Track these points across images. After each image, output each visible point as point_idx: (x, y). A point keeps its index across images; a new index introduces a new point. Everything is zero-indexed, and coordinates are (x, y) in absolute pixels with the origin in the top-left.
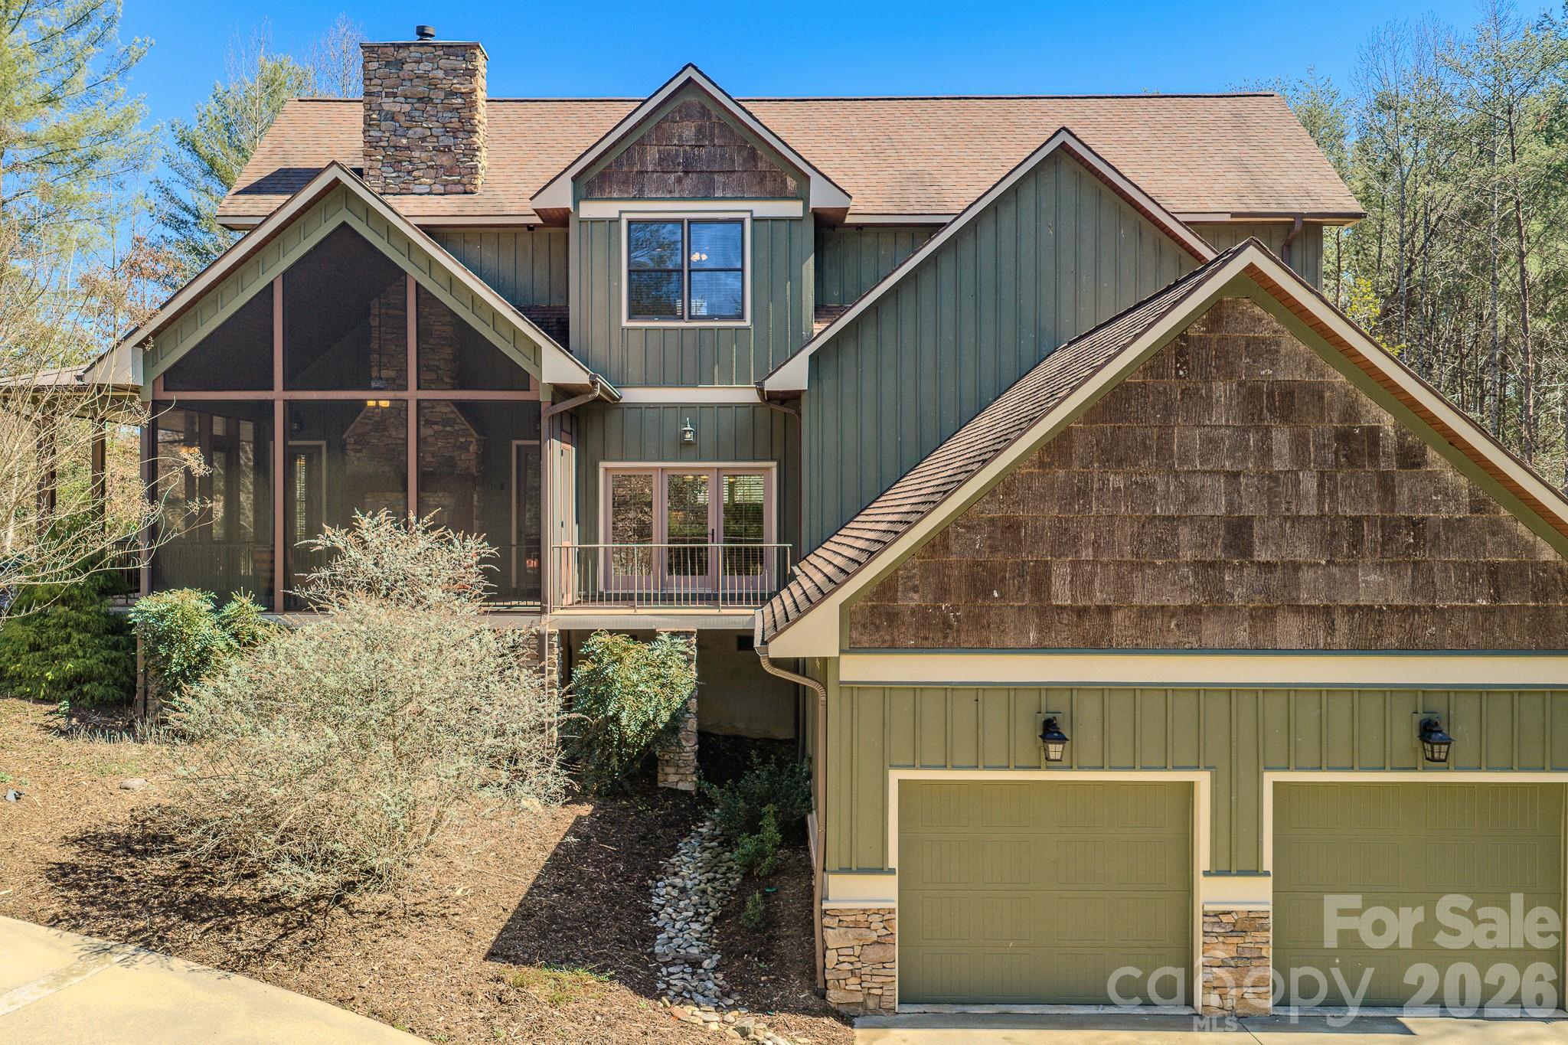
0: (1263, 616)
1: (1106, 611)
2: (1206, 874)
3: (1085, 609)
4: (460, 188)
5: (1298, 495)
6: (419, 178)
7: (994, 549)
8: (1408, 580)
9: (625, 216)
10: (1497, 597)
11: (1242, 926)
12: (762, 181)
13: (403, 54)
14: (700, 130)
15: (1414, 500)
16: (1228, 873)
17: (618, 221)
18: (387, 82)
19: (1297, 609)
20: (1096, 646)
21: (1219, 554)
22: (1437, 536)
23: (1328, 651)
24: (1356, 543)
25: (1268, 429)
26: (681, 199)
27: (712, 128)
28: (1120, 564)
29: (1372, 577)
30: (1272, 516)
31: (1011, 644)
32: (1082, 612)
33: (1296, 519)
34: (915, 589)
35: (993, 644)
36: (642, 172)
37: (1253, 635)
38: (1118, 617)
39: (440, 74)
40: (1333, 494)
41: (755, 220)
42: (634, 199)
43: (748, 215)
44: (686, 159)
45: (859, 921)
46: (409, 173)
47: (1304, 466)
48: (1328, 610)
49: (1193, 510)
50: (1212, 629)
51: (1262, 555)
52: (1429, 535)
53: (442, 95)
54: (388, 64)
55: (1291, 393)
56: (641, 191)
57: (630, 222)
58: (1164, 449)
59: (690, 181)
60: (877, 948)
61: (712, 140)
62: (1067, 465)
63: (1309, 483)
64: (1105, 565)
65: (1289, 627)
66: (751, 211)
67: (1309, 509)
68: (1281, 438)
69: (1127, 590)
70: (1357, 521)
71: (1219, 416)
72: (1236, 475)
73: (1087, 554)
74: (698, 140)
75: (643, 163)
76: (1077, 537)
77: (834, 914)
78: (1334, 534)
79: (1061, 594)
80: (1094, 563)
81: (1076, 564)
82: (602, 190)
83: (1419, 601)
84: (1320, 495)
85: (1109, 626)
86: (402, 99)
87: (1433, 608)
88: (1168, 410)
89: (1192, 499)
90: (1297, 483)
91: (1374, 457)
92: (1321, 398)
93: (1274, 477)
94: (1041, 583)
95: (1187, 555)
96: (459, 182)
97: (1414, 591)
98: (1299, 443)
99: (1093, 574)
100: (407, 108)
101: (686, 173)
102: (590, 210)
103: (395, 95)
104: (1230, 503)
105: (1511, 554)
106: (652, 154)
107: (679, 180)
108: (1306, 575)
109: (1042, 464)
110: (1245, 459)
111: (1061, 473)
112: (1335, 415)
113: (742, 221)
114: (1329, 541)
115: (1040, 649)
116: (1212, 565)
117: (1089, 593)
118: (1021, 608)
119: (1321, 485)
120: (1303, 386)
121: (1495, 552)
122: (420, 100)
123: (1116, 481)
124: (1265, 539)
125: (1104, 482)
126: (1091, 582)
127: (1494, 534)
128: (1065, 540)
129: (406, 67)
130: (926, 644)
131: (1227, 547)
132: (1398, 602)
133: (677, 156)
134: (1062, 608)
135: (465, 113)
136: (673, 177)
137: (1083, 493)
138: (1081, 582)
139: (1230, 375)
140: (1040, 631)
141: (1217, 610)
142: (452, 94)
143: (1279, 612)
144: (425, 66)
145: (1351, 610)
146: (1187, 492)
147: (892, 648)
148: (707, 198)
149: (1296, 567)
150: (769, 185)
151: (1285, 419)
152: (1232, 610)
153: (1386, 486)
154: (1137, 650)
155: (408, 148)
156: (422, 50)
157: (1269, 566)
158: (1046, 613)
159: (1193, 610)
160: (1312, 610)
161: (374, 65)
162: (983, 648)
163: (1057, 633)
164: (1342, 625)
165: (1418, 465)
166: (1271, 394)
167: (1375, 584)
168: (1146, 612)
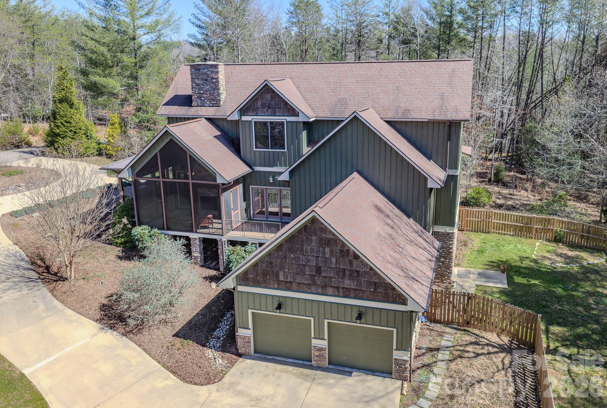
0: (324, 287)
1: (291, 282)
2: (313, 338)
3: (287, 282)
4: (217, 105)
5: (331, 263)
6: (206, 102)
7: (267, 267)
8: (356, 283)
9: (253, 120)
10: (375, 289)
11: (321, 349)
12: (289, 111)
13: (200, 67)
14: (272, 96)
15: (357, 266)
16: (317, 339)
17: (251, 121)
18: (196, 75)
19: (332, 287)
20: (289, 289)
21: (314, 273)
22: (362, 274)
23: (338, 296)
24: (344, 274)
25: (325, 248)
26: (268, 116)
27: (275, 96)
28: (294, 273)
29: (348, 282)
30: (325, 267)
31: (272, 287)
32: (286, 282)
33: (331, 268)
34: (252, 274)
35: (268, 286)
36: (257, 108)
37: (322, 291)
38: (293, 284)
39: (209, 73)
40: (339, 263)
41: (287, 122)
42: (256, 115)
43: (285, 121)
44: (268, 104)
45: (244, 338)
46: (204, 100)
47: (332, 256)
48: (338, 288)
49: (308, 264)
50: (313, 289)
51: (324, 275)
52: (360, 274)
53: (210, 79)
54: (196, 70)
55: (330, 240)
56: (257, 113)
57: (255, 122)
58: (302, 250)
59: (270, 111)
60: (248, 343)
61: (275, 99)
62: (282, 251)
63: (334, 260)
64: (290, 273)
65: (330, 290)
67: (334, 266)
68: (327, 250)
69: (295, 279)
70: (344, 270)
71: (314, 244)
72: (318, 257)
73: (287, 271)
74: (271, 99)
75: (257, 106)
76: (284, 267)
77: (239, 336)
78: (339, 272)
79: (282, 278)
81: (284, 272)
82: (247, 113)
83: (358, 288)
84: (336, 263)
85: (292, 286)
86: (200, 80)
87: (361, 290)
88: (303, 242)
89: (308, 261)
90: (331, 260)
91: (348, 256)
92: (336, 242)
93: (326, 258)
94: (277, 276)
95: (308, 273)
96: (216, 103)
97: (357, 286)
98: (332, 252)
99: (288, 275)
100: (202, 82)
101: (269, 108)
102: (244, 118)
103: (199, 79)
104: (316, 263)
105: (379, 280)
106: (260, 103)
107: (267, 110)
108: (333, 280)
109: (277, 251)
110: (319, 254)
111: (281, 253)
112: (339, 246)
114: (337, 274)
115: (277, 289)
116: (313, 275)
117: (287, 278)
118: (273, 280)
119: (336, 261)
120: (332, 239)
121: (375, 280)
122: (205, 80)
123: (292, 256)
124: (324, 271)
125: (290, 256)
126: (288, 276)
127: (375, 276)
128: (282, 268)
129: (201, 71)
130: (255, 285)
131: (315, 272)
132: (353, 288)
133: (266, 103)
134: (282, 281)
135: (216, 84)
136: (265, 109)
137: (285, 257)
138: (286, 276)
139: (316, 235)
140: (278, 285)
141: (314, 285)
142: (213, 78)
143: (328, 287)
144: (206, 70)
145: (343, 288)
146: (307, 260)
147: (248, 285)
148: (275, 115)
149: (331, 278)
150: (291, 112)
151: (328, 246)
152: (318, 285)
153: (351, 263)
154: (297, 291)
155: (203, 94)
156: (204, 66)
157: (325, 277)
158: (279, 281)
159: (309, 285)
160: (335, 287)
161: (193, 70)
162: (266, 287)
163: (281, 286)
164: (341, 291)
165: (358, 259)
166: (325, 240)
167: (347, 283)
168: (299, 284)
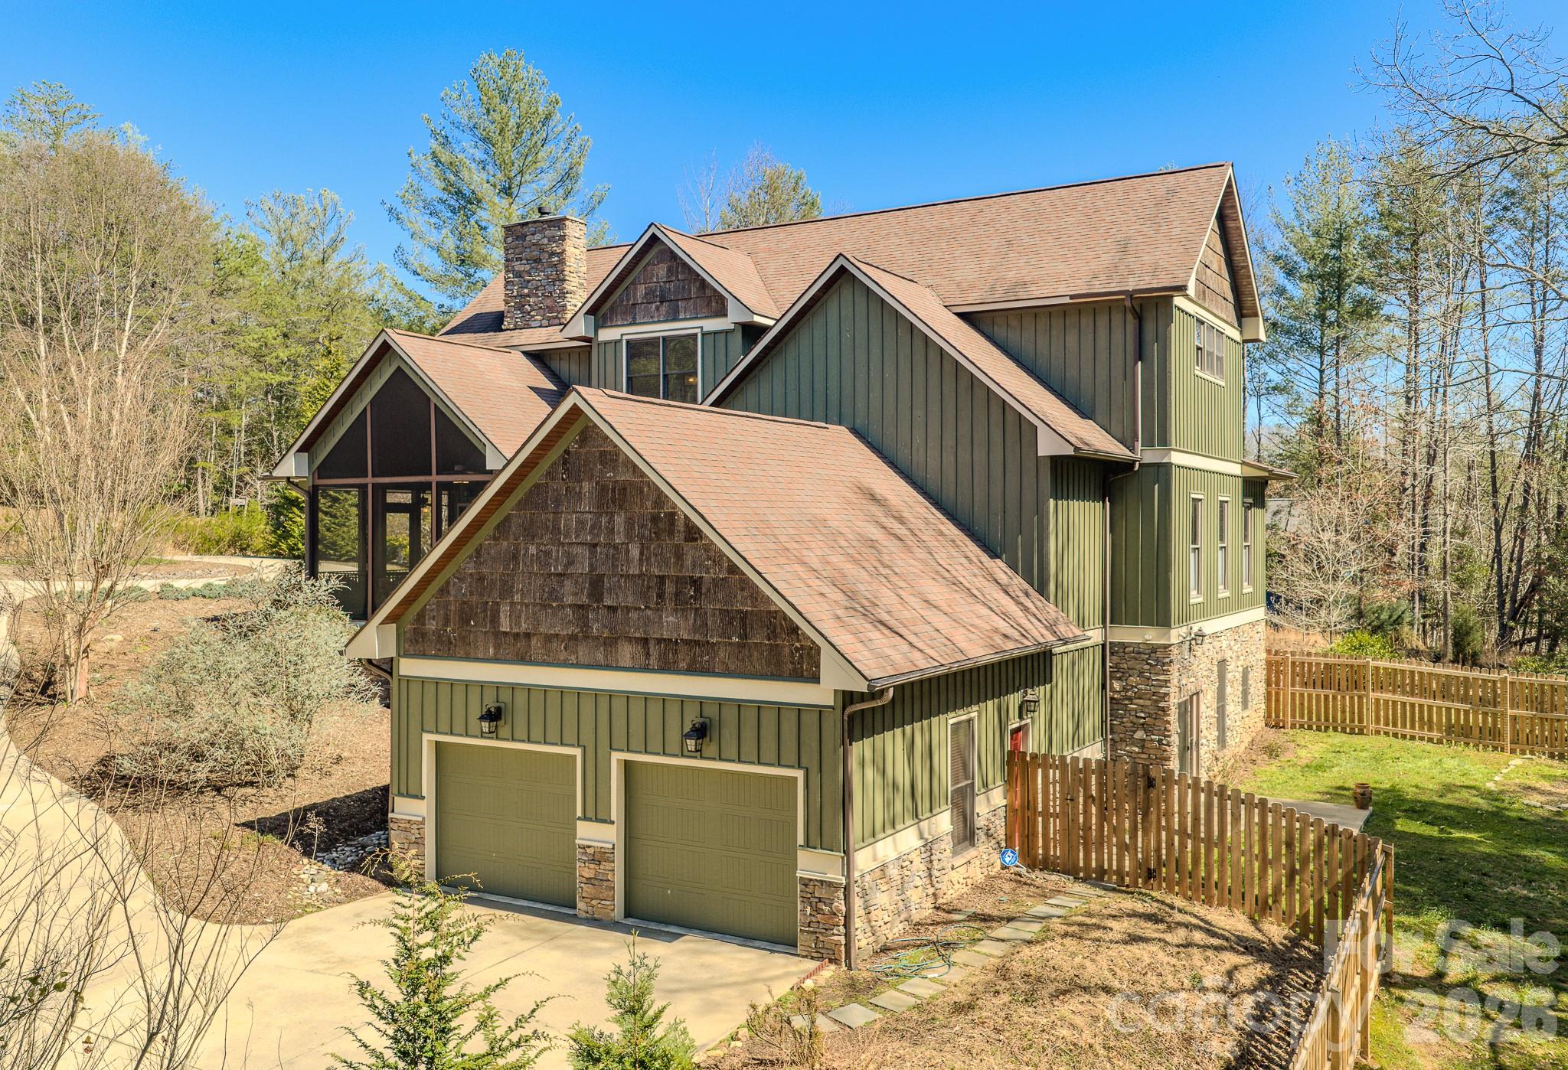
0: (611, 643)
1: (528, 636)
2: (579, 818)
4: (557, 321)
5: (628, 560)
6: (533, 316)
7: (471, 593)
8: (692, 621)
9: (625, 338)
10: (744, 636)
11: (599, 857)
12: (709, 304)
13: (526, 229)
14: (669, 270)
15: (694, 565)
16: (590, 820)
17: (620, 341)
18: (516, 250)
19: (630, 639)
20: (523, 659)
21: (585, 600)
22: (709, 590)
23: (646, 669)
24: (661, 595)
25: (612, 514)
26: (659, 322)
27: (677, 268)
28: (534, 605)
29: (671, 619)
30: (614, 574)
31: (480, 656)
32: (517, 635)
33: (627, 576)
34: (434, 618)
35: (472, 655)
36: (634, 305)
37: (606, 657)
38: (534, 641)
39: (545, 241)
40: (648, 559)
41: (703, 334)
42: (630, 324)
43: (699, 330)
44: (661, 291)
45: (407, 827)
46: (529, 313)
47: (632, 539)
48: (645, 641)
49: (571, 570)
50: (583, 651)
51: (608, 602)
52: (704, 590)
53: (547, 255)
54: (518, 238)
55: (625, 489)
56: (634, 318)
57: (628, 342)
58: (556, 530)
59: (664, 308)
61: (678, 277)
62: (507, 539)
63: (635, 552)
64: (527, 605)
65: (625, 652)
66: (702, 328)
67: (634, 570)
68: (619, 520)
69: (538, 623)
70: (662, 579)
71: (584, 506)
72: (595, 545)
73: (517, 598)
74: (668, 277)
75: (635, 298)
76: (513, 587)
77: (396, 821)
78: (649, 587)
79: (505, 626)
80: (521, 604)
81: (512, 604)
82: (612, 321)
83: (697, 637)
84: (641, 560)
85: (529, 646)
86: (525, 262)
87: (708, 642)
88: (558, 502)
89: (570, 563)
90: (628, 552)
91: (671, 533)
92: (642, 492)
93: (616, 548)
94: (495, 619)
95: (569, 600)
96: (557, 317)
97: (695, 630)
98: (630, 523)
99: (521, 611)
100: (528, 267)
101: (661, 302)
102: (606, 335)
103: (521, 259)
104: (591, 565)
105: (753, 605)
106: (641, 291)
107: (657, 308)
108: (633, 615)
109: (495, 538)
110: (598, 535)
111: (505, 543)
112: (649, 504)
113: (696, 335)
114: (644, 596)
115: (496, 660)
116: (582, 607)
117: (519, 625)
118: (486, 632)
119: (641, 554)
120: (631, 484)
121: (742, 604)
122: (535, 261)
123: (532, 550)
124: (610, 591)
125: (527, 549)
126: (520, 617)
127: (742, 589)
128: (507, 590)
129: (528, 239)
130: (440, 654)
131: (590, 595)
132: (685, 637)
133: (655, 291)
134: (506, 633)
135: (559, 267)
136: (654, 306)
137: (515, 557)
138: (515, 618)
139: (591, 477)
140: (495, 648)
141: (586, 637)
142: (553, 254)
143: (619, 642)
144: (538, 236)
145: (659, 641)
146: (568, 557)
147: (423, 655)
148: (675, 319)
149: (628, 608)
151: (621, 508)
152: (594, 638)
153: (679, 556)
154: (544, 663)
155: (528, 296)
157: (612, 609)
158: (498, 635)
159: (573, 638)
160: (637, 639)
161: (510, 240)
162: (467, 658)
163: (504, 649)
164: (654, 652)
165: (695, 540)
166: (614, 490)
167: (672, 624)
168: (549, 638)
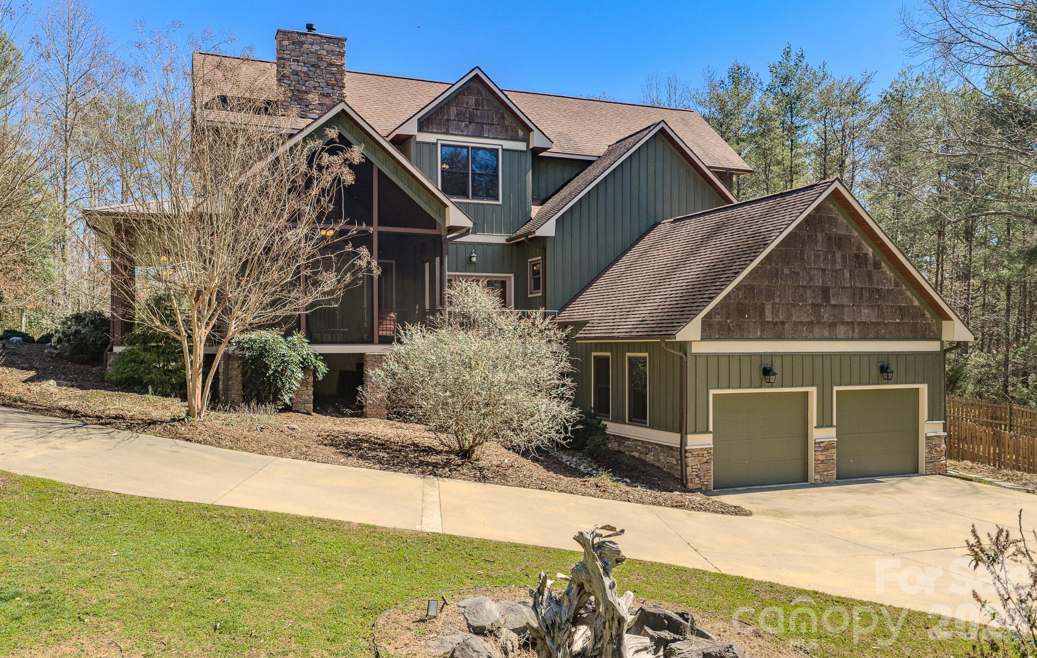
0: (832, 325)
1: (783, 323)
2: (815, 427)
3: (776, 322)
5: (844, 278)
6: (312, 110)
7: (746, 298)
8: (876, 312)
9: (440, 142)
10: (902, 319)
11: (827, 447)
12: (507, 131)
13: (302, 38)
14: (477, 101)
15: (878, 281)
16: (822, 427)
17: (436, 144)
18: (293, 53)
19: (843, 323)
20: (780, 337)
21: (819, 301)
22: (885, 295)
23: (852, 339)
24: (861, 297)
25: (834, 252)
26: (468, 136)
27: (483, 100)
28: (788, 304)
29: (866, 311)
30: (836, 287)
31: (751, 337)
32: (775, 324)
33: (843, 288)
34: (718, 314)
35: (745, 337)
36: (447, 120)
37: (830, 333)
38: (787, 325)
39: (325, 53)
40: (854, 278)
41: (504, 150)
42: (444, 133)
43: (500, 147)
44: (470, 115)
45: (699, 453)
46: (306, 106)
47: (845, 267)
48: (853, 323)
49: (811, 284)
50: (817, 331)
51: (833, 302)
52: (882, 295)
53: (325, 65)
54: (293, 43)
55: (841, 239)
56: (448, 129)
57: (442, 145)
58: (802, 259)
59: (471, 127)
60: (706, 465)
61: (483, 107)
63: (847, 274)
64: (783, 305)
65: (841, 330)
66: (502, 146)
67: (847, 285)
68: (838, 256)
69: (790, 315)
70: (861, 289)
71: (819, 247)
72: (825, 270)
73: (777, 300)
74: (476, 106)
75: (449, 115)
76: (774, 293)
77: (691, 451)
78: (854, 294)
79: (769, 317)
80: (779, 304)
81: (773, 304)
82: (428, 128)
83: (880, 320)
84: (850, 278)
85: (784, 329)
86: (302, 64)
87: (884, 323)
88: (803, 243)
89: (811, 279)
90: (843, 274)
91: (866, 265)
92: (850, 243)
93: (836, 271)
94: (762, 314)
95: (810, 301)
97: (878, 316)
98: (844, 257)
99: (779, 309)
100: (305, 69)
101: (470, 122)
102: (424, 137)
103: (298, 61)
104: (823, 280)
105: (906, 303)
106: (453, 111)
107: (467, 126)
108: (846, 310)
110: (827, 264)
111: (768, 267)
112: (855, 248)
113: (497, 150)
114: (853, 298)
115: (762, 338)
116: (817, 305)
117: (778, 316)
118: (755, 322)
119: (850, 275)
120: (845, 236)
121: (901, 302)
122: (313, 66)
123: (786, 271)
124: (834, 295)
125: (783, 271)
126: (778, 311)
127: (901, 295)
128: (770, 294)
129: (305, 46)
130: (722, 337)
131: (822, 299)
132: (873, 320)
133: (466, 113)
134: (768, 322)
135: (338, 76)
136: (463, 124)
138: (775, 312)
139: (823, 230)
140: (761, 331)
141: (818, 323)
142: (331, 65)
143: (838, 324)
144: (316, 47)
145: (859, 323)
146: (809, 276)
147: (710, 339)
148: (481, 136)
149: (843, 306)
150: (510, 132)
151: (840, 249)
152: (823, 323)
153: (870, 276)
154: (793, 339)
155: (306, 92)
156: (314, 38)
157: (834, 306)
158: (763, 323)
159: (811, 323)
160: (848, 323)
161: (283, 42)
162: (742, 338)
163: (767, 332)
164: (857, 329)
165: (879, 268)
166: (835, 239)
167: (866, 314)
168: (796, 324)
